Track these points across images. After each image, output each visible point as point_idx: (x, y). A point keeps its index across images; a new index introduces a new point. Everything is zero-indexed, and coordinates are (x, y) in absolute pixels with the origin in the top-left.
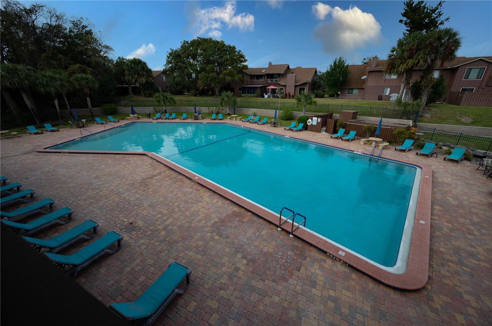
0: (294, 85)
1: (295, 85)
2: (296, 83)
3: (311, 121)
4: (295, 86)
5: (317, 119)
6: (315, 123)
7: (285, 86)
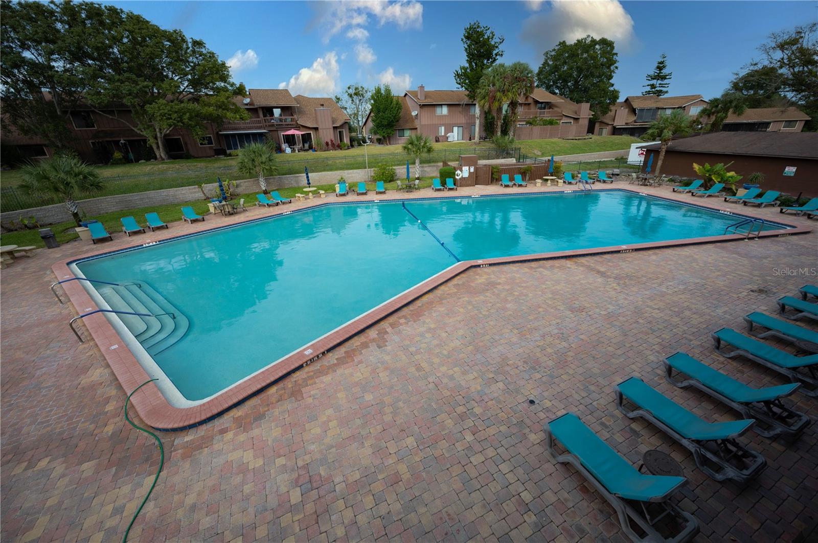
0: (331, 126)
1: (334, 126)
2: (333, 123)
3: (460, 172)
4: (334, 128)
5: (469, 169)
6: (466, 175)
7: (316, 129)
